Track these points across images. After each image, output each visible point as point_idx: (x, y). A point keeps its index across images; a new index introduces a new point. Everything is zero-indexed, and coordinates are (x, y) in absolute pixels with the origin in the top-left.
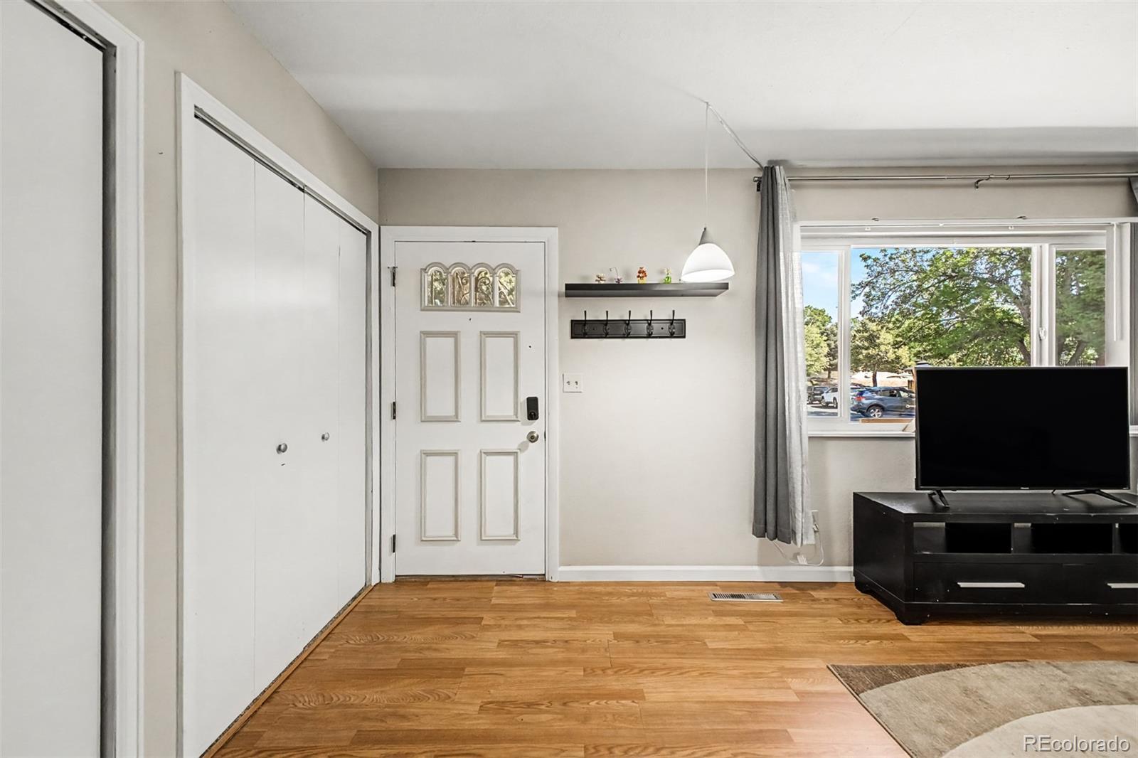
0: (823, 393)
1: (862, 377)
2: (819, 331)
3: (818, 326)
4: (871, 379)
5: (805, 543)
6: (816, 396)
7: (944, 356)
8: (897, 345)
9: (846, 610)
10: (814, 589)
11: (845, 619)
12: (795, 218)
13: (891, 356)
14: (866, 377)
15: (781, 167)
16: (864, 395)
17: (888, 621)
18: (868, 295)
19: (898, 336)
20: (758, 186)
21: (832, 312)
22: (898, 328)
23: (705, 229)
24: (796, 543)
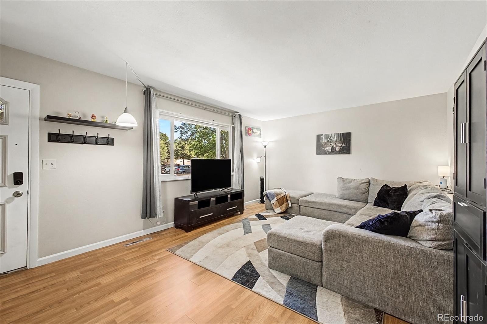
0: (166, 168)
1: (179, 162)
2: (164, 143)
3: (163, 141)
4: (182, 162)
5: (160, 217)
6: (163, 169)
7: (203, 155)
8: (190, 150)
9: (171, 234)
10: (162, 232)
11: (172, 237)
12: (157, 108)
13: (189, 154)
14: (181, 161)
15: (152, 90)
16: (180, 168)
17: (183, 233)
18: (181, 131)
19: (191, 147)
20: (144, 93)
21: (168, 135)
22: (190, 144)
23: (126, 107)
24: (157, 218)
